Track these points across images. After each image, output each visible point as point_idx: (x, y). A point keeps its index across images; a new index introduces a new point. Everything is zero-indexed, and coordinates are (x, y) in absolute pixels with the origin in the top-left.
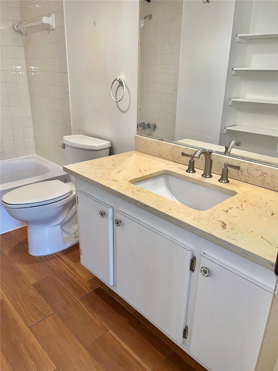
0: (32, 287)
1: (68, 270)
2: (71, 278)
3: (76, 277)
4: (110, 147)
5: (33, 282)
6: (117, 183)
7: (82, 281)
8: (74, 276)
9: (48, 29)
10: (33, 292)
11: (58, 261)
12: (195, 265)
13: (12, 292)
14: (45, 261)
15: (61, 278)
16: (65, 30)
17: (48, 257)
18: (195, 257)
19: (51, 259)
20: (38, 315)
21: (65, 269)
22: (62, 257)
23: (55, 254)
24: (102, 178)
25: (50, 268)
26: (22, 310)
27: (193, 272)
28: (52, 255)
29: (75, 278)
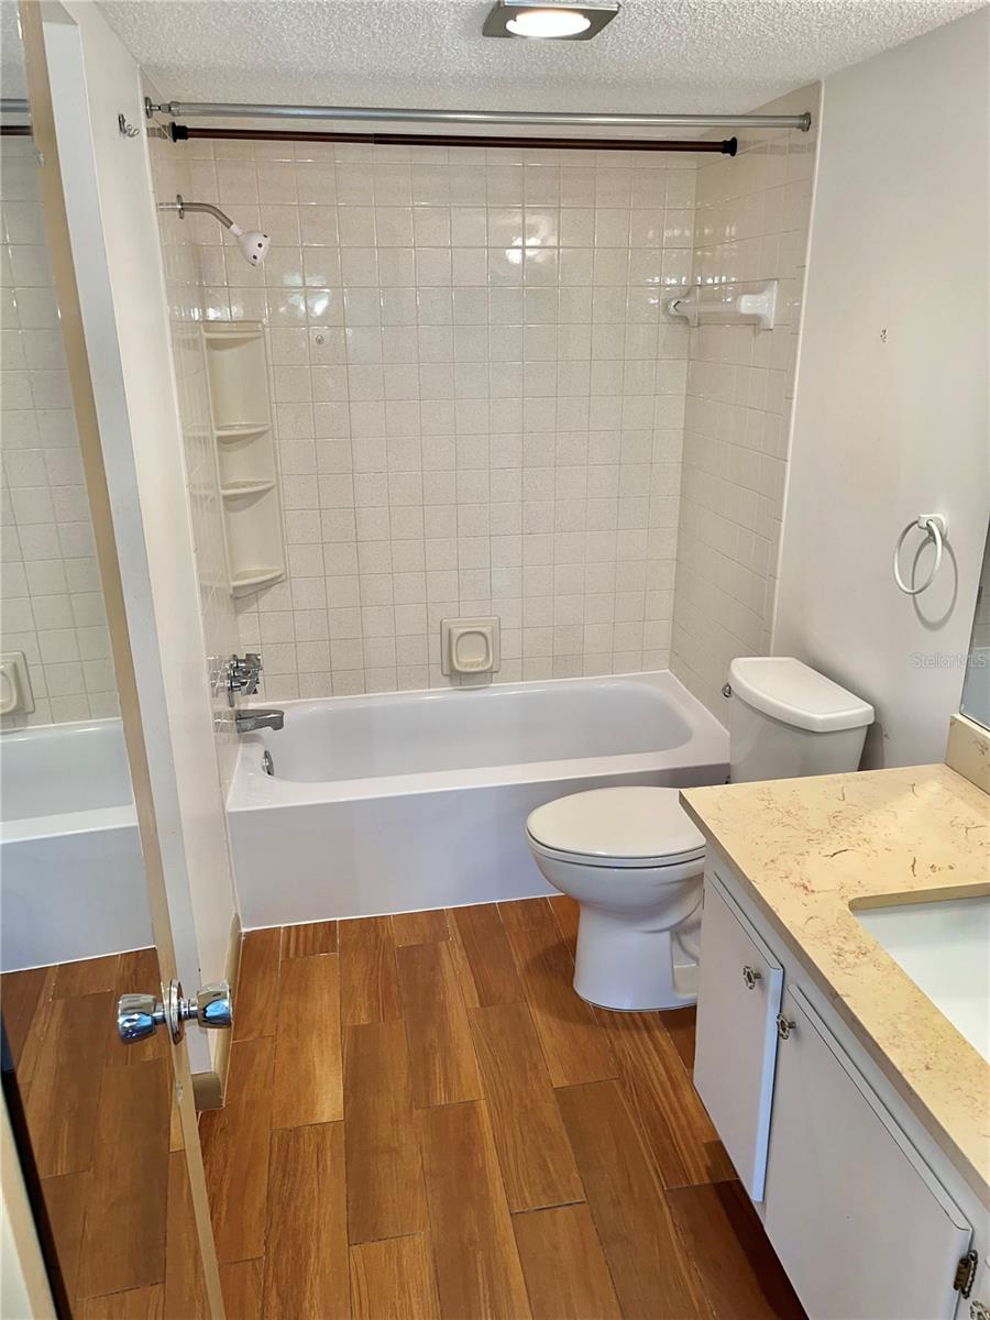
0: (553, 1096)
1: (661, 1083)
2: (661, 1114)
3: (675, 1113)
4: (869, 726)
5: (559, 1081)
6: (810, 899)
7: (689, 1135)
8: (672, 1108)
9: (754, 324)
10: (550, 1113)
11: (642, 1039)
12: (973, 1280)
13: (501, 1090)
14: (605, 1027)
15: (633, 1102)
16: (801, 337)
17: (618, 1018)
18: (976, 1255)
19: (627, 1027)
20: (544, 1191)
21: (653, 1076)
22: (657, 1033)
23: (640, 1013)
24: (771, 866)
25: (615, 1055)
26: (511, 1154)
27: (966, 1298)
28: (630, 1014)
29: (672, 1118)
